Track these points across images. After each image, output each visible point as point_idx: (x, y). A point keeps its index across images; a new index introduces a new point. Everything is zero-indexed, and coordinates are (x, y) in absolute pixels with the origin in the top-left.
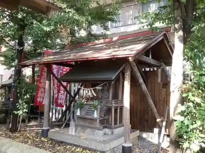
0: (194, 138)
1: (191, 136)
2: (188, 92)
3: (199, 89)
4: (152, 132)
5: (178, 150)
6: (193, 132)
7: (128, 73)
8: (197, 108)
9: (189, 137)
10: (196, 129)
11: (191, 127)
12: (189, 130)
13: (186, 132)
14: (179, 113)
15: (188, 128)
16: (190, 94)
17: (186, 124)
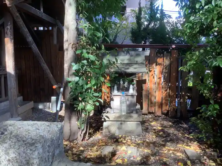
0: (88, 98)
1: (86, 97)
2: (83, 48)
3: (93, 45)
4: (49, 101)
5: (73, 113)
6: (88, 92)
7: (9, 27)
8: (92, 66)
9: (84, 98)
10: (90, 88)
11: (86, 87)
12: (84, 90)
13: (81, 93)
14: (74, 74)
15: (83, 88)
16: (84, 51)
17: (80, 85)
